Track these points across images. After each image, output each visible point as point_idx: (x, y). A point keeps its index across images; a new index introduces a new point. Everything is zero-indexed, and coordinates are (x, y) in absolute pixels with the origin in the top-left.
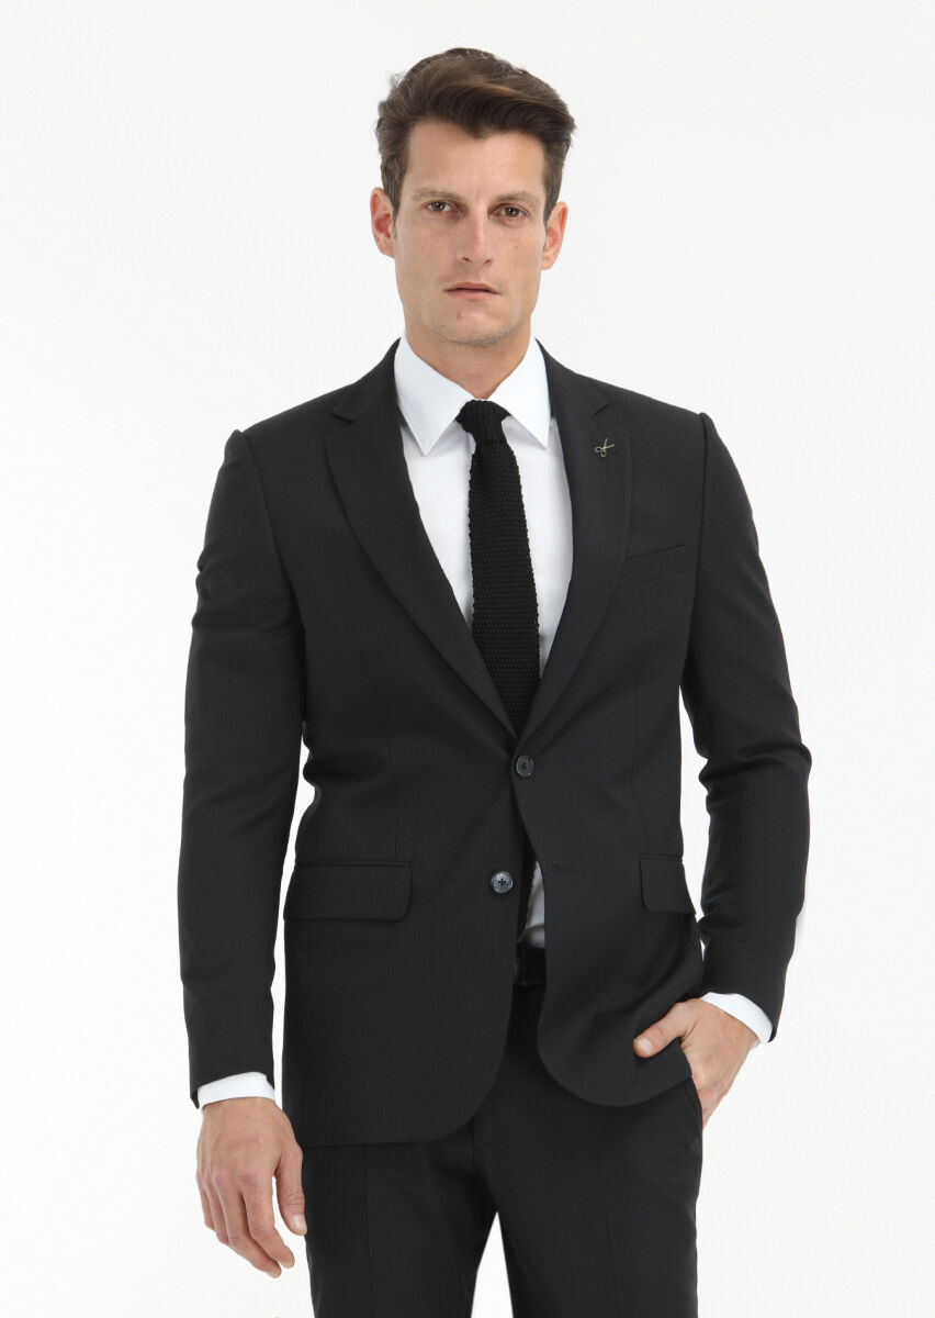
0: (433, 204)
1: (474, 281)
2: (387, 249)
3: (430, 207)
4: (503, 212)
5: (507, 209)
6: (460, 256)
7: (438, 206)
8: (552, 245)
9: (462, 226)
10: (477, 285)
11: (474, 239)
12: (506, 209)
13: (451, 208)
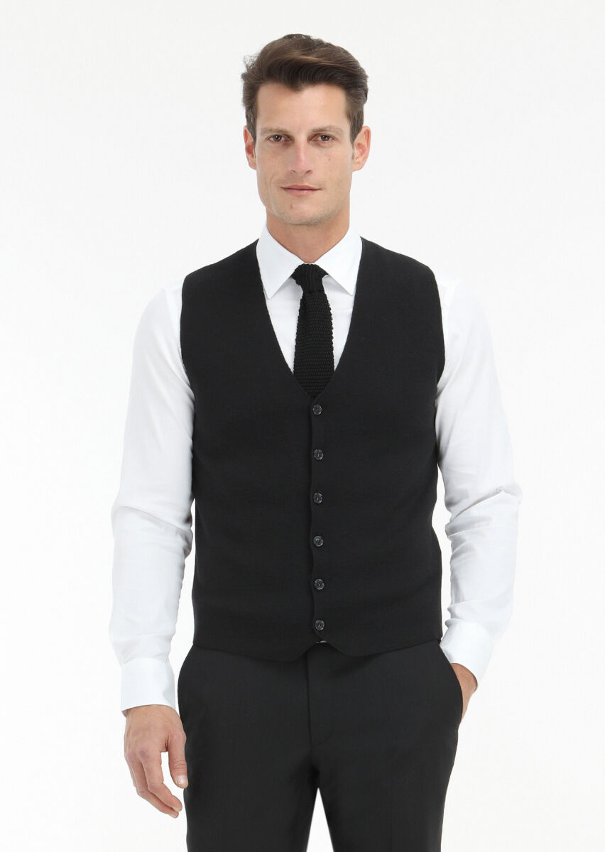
0: (274, 136)
1: (300, 184)
2: (253, 165)
3: (272, 139)
4: (320, 138)
5: (322, 136)
6: (290, 170)
7: (277, 138)
8: (362, 154)
9: (290, 150)
10: (303, 186)
11: (298, 158)
12: (320, 137)
13: (283, 139)
